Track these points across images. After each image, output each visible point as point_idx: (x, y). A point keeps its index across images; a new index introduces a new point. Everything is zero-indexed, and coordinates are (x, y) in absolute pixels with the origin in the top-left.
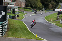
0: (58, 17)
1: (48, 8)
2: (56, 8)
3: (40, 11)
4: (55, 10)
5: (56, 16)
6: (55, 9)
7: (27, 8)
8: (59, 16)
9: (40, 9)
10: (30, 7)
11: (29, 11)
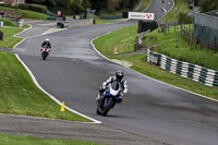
0: (140, 42)
1: (105, 7)
2: (131, 9)
3: (78, 17)
4: (130, 17)
5: (133, 38)
6: (130, 13)
7: (31, 9)
8: (144, 38)
9: (76, 11)
10: (42, 4)
11: (37, 18)
